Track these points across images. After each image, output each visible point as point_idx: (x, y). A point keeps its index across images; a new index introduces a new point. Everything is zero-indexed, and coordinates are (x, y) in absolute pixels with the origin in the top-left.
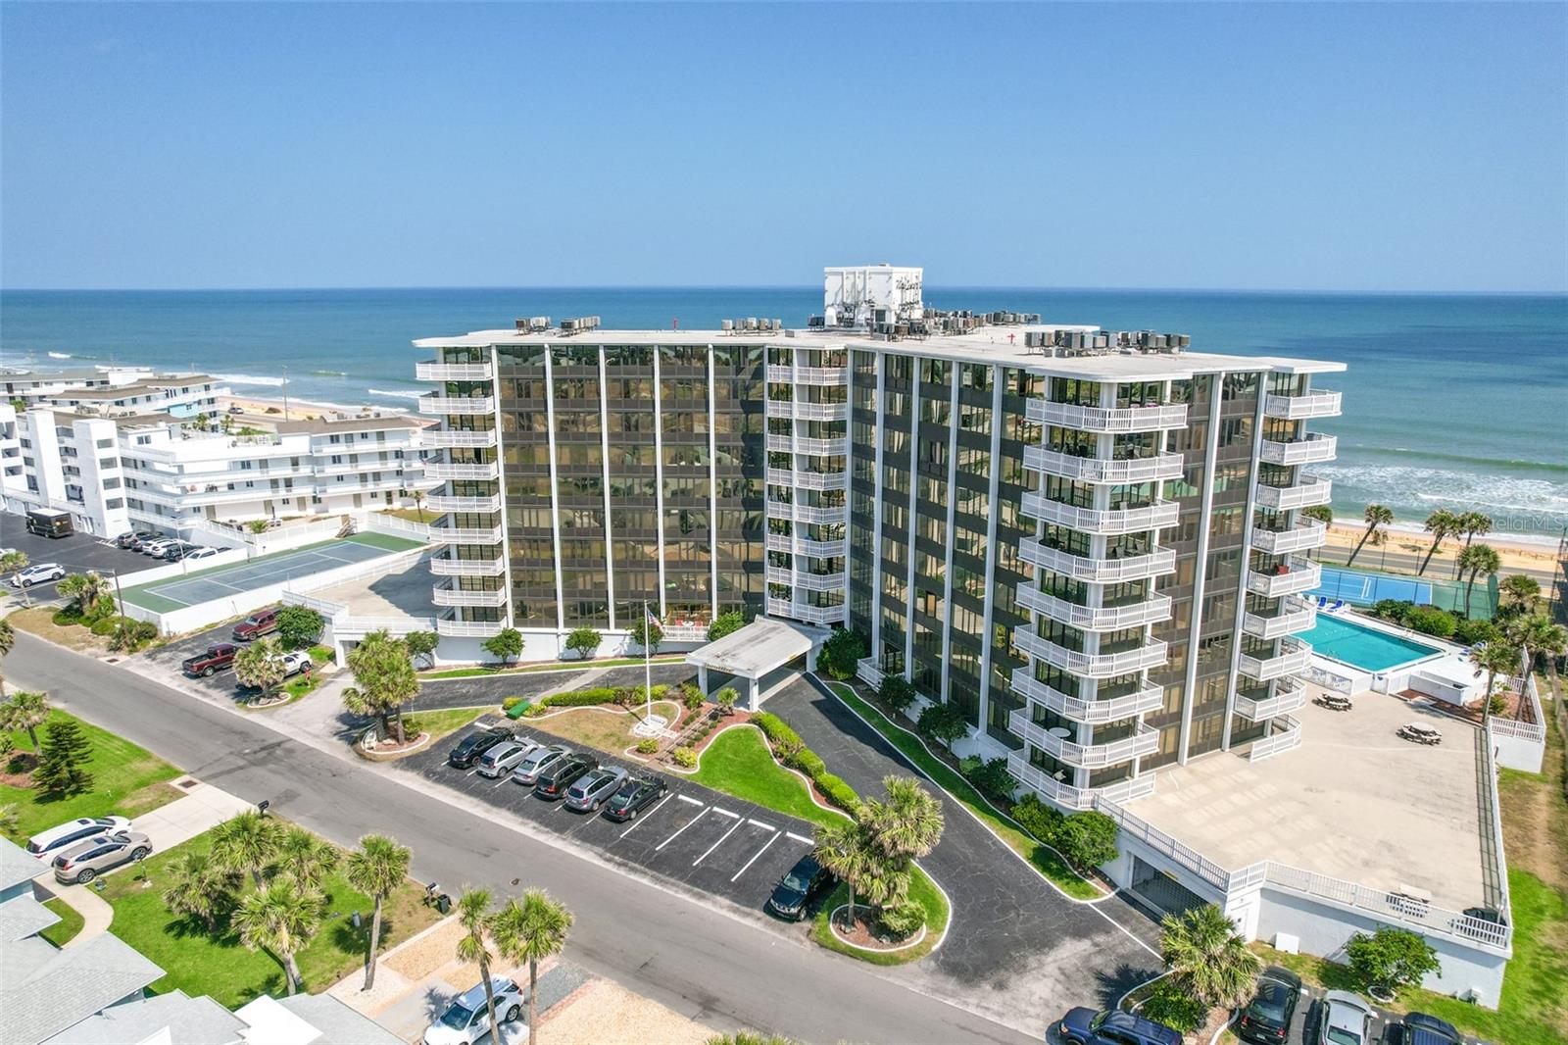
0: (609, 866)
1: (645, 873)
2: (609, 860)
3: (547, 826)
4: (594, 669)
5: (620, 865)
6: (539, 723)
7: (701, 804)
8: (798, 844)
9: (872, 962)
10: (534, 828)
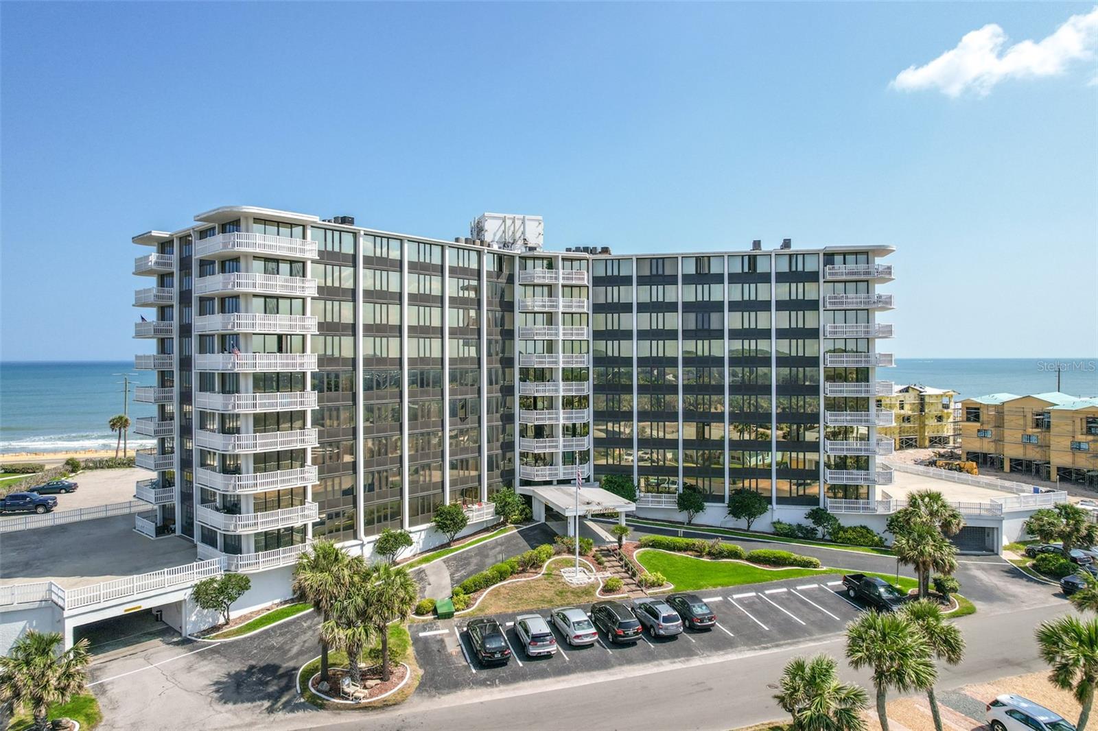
0: (776, 650)
1: (799, 642)
2: (767, 648)
3: (678, 657)
4: (424, 566)
5: (777, 646)
6: (480, 609)
7: (720, 598)
8: (813, 590)
9: (970, 614)
10: (671, 663)
